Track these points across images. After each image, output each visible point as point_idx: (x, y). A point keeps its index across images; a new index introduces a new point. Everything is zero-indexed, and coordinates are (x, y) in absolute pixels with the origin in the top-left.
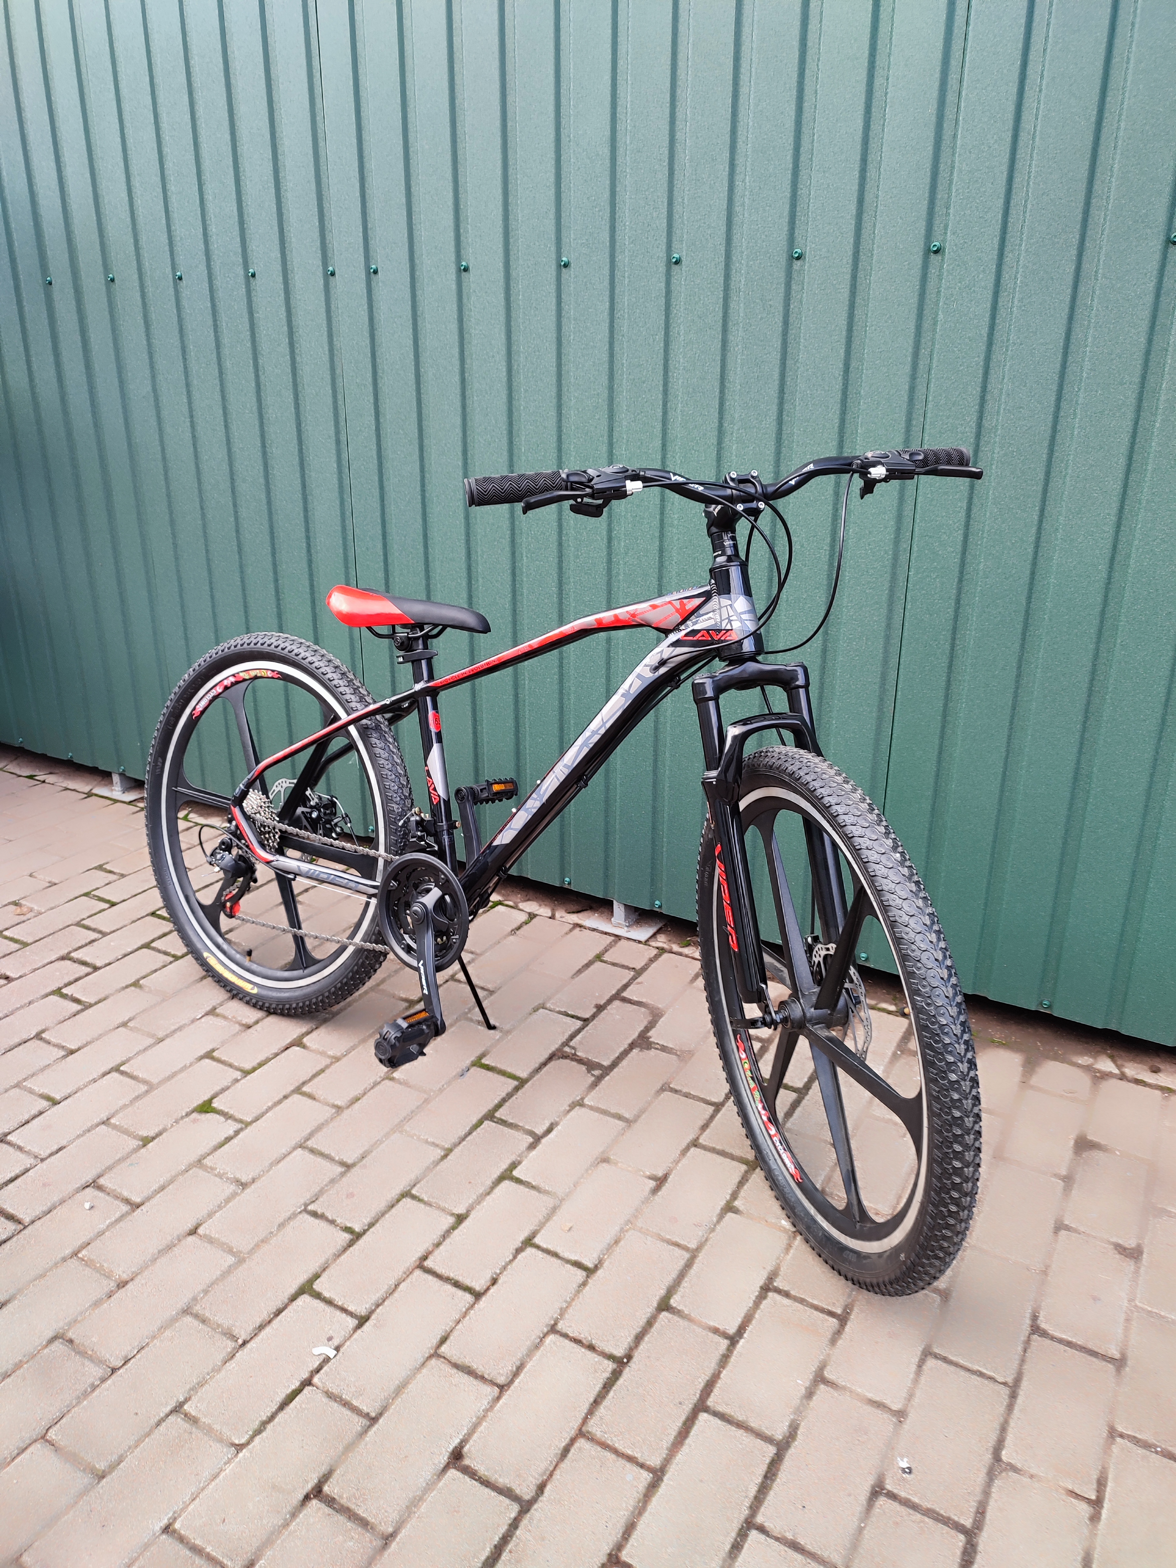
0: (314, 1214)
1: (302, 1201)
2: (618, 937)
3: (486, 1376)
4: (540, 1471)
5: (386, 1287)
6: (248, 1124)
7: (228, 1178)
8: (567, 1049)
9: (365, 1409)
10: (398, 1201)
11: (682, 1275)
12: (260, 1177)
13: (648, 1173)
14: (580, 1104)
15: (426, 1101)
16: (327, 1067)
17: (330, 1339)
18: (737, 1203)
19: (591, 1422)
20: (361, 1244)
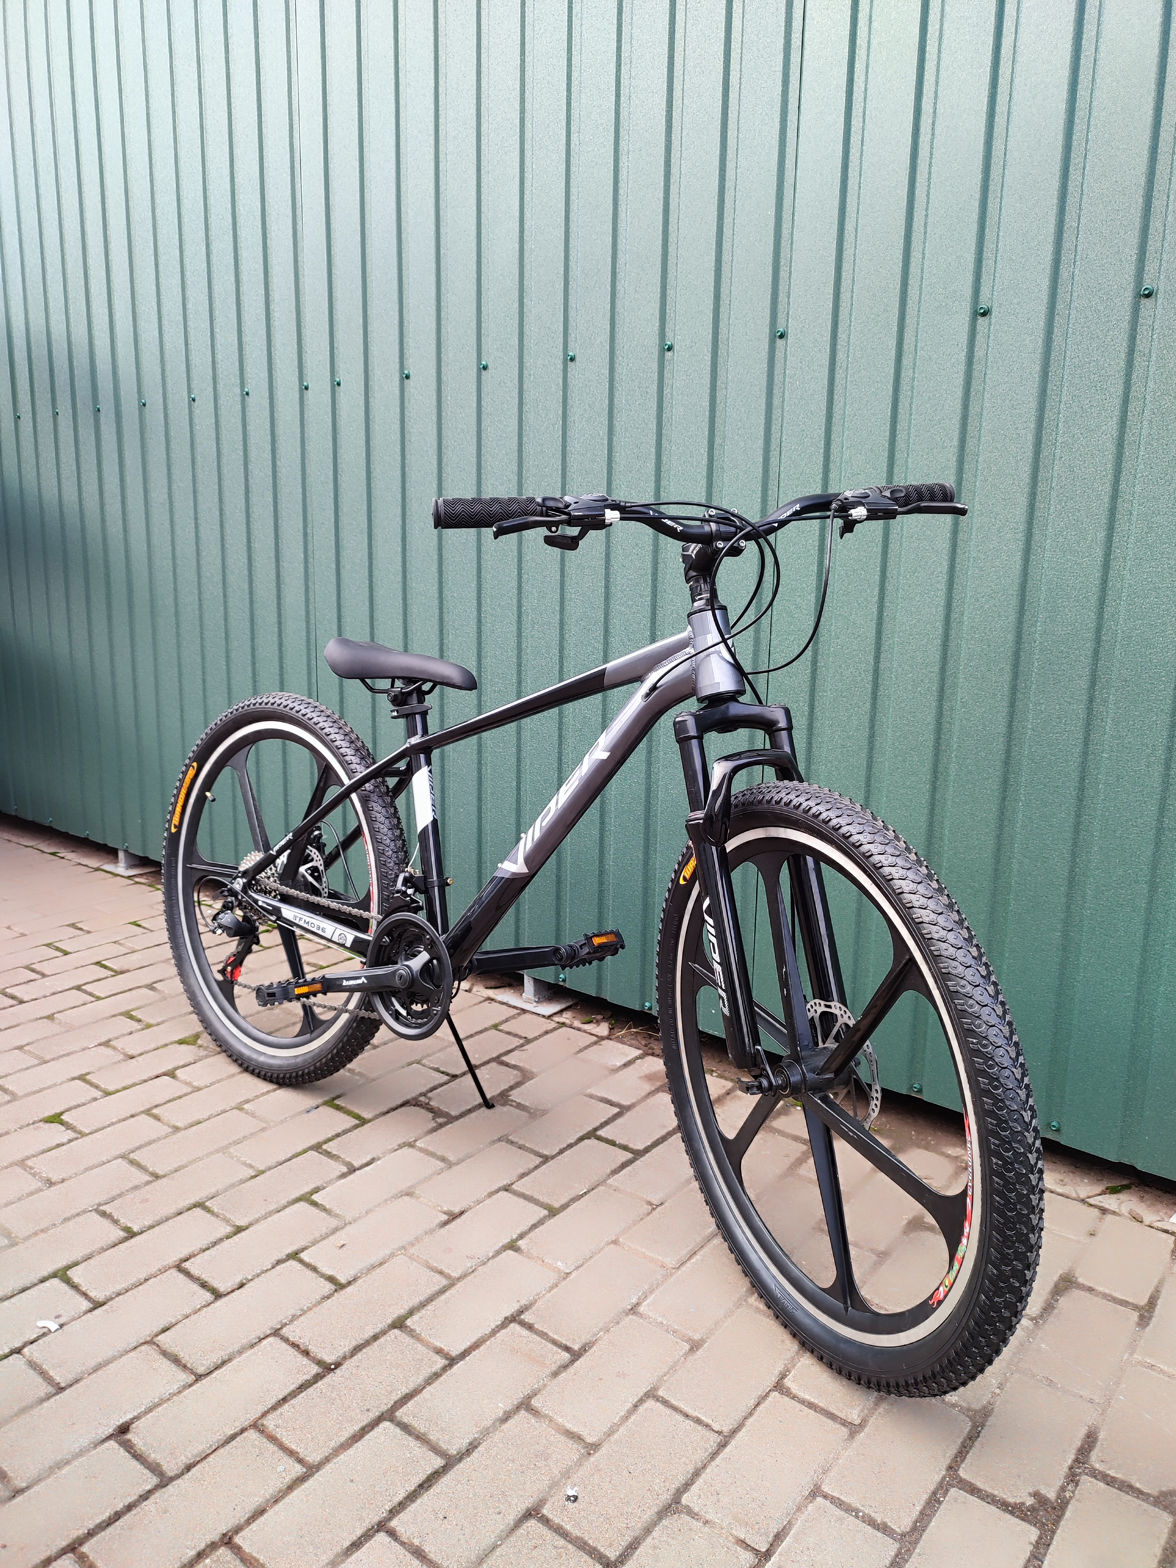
0: (104, 1214)
1: (97, 1201)
2: (524, 1011)
3: (189, 1365)
4: (195, 1452)
5: (135, 1279)
6: (83, 1135)
7: (41, 1177)
8: (422, 1099)
9: (58, 1379)
10: (189, 1209)
11: (431, 1299)
12: (71, 1178)
13: (445, 1209)
14: (411, 1145)
15: (263, 1130)
16: (186, 1095)
17: (57, 1317)
18: (520, 1243)
19: (270, 1417)
20: (133, 1241)
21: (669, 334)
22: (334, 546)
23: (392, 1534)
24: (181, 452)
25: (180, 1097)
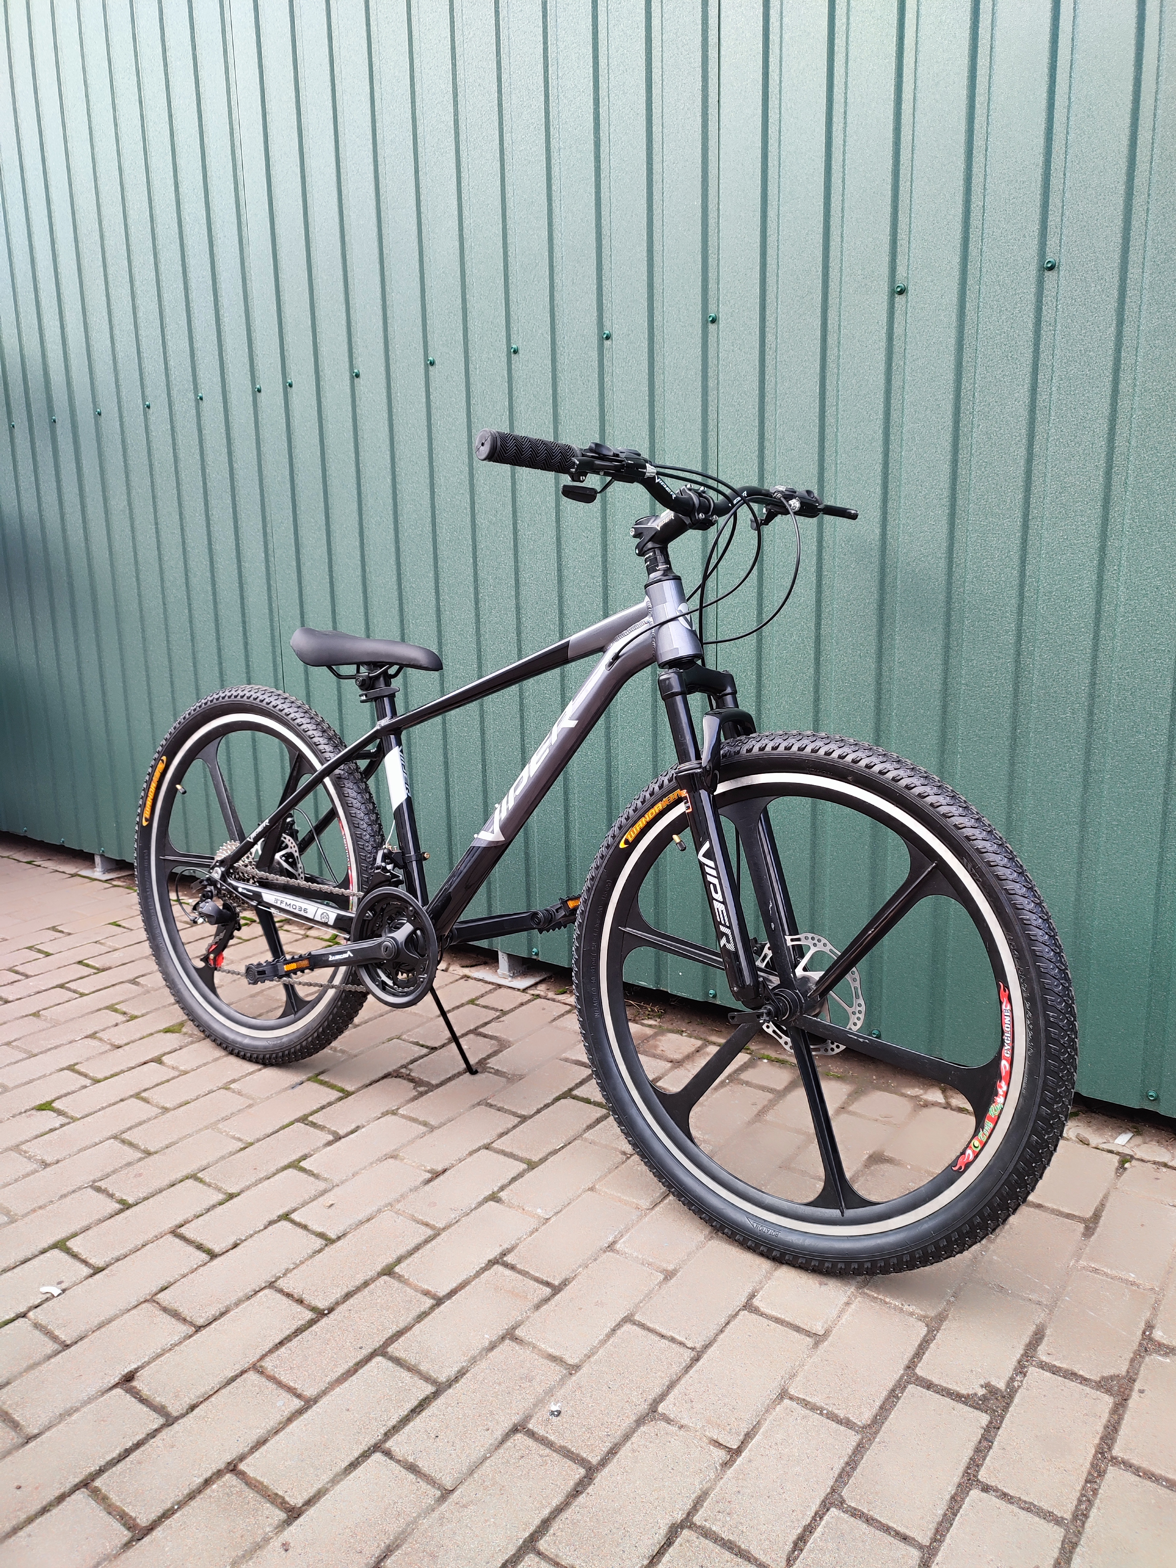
0: (99, 1190)
1: (92, 1178)
2: (500, 986)
3: (188, 1319)
4: (198, 1393)
5: (133, 1246)
6: (74, 1119)
7: (35, 1160)
8: (403, 1070)
9: (63, 1337)
10: (181, 1181)
11: (418, 1248)
12: (65, 1158)
13: (429, 1168)
14: (394, 1113)
15: (250, 1106)
16: (173, 1078)
17: (60, 1283)
18: (502, 1195)
19: (267, 1359)
20: (128, 1213)
21: (607, 323)
22: (293, 544)
23: (388, 1454)
24: (139, 458)
25: (168, 1081)
